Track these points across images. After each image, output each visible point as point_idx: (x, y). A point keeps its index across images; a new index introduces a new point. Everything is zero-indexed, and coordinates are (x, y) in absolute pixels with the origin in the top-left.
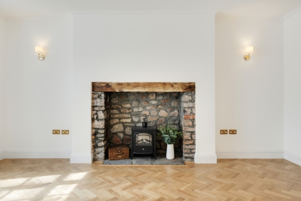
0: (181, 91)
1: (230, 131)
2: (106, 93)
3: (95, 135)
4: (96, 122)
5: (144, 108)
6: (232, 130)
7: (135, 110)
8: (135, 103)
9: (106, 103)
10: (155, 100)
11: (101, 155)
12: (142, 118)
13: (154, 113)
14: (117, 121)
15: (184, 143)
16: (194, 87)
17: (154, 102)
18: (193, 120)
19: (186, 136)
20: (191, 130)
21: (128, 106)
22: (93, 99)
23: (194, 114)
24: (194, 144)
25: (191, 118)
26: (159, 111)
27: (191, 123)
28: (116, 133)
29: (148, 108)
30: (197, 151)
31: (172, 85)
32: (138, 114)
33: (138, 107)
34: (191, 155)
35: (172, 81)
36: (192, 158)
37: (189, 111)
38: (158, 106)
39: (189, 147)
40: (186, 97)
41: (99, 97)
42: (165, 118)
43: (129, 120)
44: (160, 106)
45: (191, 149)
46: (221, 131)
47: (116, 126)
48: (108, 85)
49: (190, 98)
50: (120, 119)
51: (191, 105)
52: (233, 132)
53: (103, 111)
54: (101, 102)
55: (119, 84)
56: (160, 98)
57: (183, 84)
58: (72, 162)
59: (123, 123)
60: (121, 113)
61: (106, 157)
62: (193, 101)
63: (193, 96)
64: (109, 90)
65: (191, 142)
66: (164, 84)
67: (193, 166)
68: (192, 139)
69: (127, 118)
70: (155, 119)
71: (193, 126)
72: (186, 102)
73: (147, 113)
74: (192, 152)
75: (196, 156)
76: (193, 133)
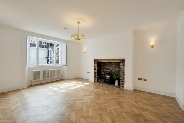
0: (119, 62)
1: (143, 79)
2: (97, 62)
3: (95, 74)
4: (95, 71)
5: (111, 67)
6: (144, 79)
7: (108, 68)
8: (108, 65)
9: (97, 65)
10: (114, 64)
11: (96, 80)
12: (110, 70)
13: (114, 69)
14: (103, 71)
15: (121, 81)
16: (124, 60)
17: (114, 65)
18: (124, 73)
19: (121, 78)
20: (123, 76)
21: (106, 66)
22: (94, 64)
23: (124, 71)
24: (124, 82)
25: (123, 72)
26: (115, 68)
27: (123, 74)
28: (102, 75)
29: (112, 67)
30: (125, 84)
31: (116, 60)
32: (109, 69)
33: (109, 67)
34: (123, 86)
35: (116, 58)
36: (123, 87)
37: (122, 69)
38: (115, 66)
39: (122, 82)
40: (121, 64)
41: (96, 63)
42: (118, 71)
43: (106, 71)
44: (116, 67)
45: (123, 83)
46: (139, 78)
47: (103, 72)
48: (98, 60)
49: (123, 64)
50: (104, 70)
51: (123, 67)
52: (145, 80)
53: (97, 67)
54: (96, 65)
55: (101, 59)
56: (116, 64)
57: (120, 59)
58: (90, 81)
59: (104, 72)
60: (104, 68)
61: (98, 81)
62: (124, 65)
63: (124, 63)
64: (98, 61)
65: (123, 81)
66: (114, 59)
67: (123, 89)
68: (123, 80)
69: (106, 70)
70: (114, 71)
71: (124, 75)
72: (122, 66)
73: (111, 69)
74: (123, 84)
75: (124, 86)
76: (124, 77)
